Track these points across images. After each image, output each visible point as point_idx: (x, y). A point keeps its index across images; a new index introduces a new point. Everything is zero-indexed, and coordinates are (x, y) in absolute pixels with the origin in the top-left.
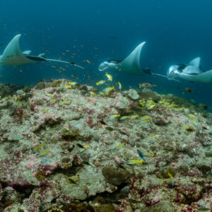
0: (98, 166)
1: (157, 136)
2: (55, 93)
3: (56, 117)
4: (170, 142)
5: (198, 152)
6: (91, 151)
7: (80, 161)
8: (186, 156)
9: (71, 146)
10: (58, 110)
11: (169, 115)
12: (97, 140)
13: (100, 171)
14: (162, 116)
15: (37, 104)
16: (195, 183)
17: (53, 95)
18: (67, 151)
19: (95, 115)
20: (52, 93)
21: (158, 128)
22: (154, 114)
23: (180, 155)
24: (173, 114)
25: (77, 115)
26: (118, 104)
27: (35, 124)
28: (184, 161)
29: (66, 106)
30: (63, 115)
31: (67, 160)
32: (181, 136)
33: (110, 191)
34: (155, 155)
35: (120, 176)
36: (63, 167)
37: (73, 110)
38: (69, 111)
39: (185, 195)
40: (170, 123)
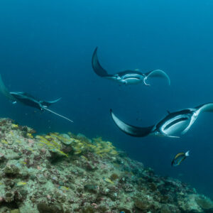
0: (34, 202)
1: (84, 180)
6: (28, 189)
8: (109, 199)
9: (13, 183)
10: (3, 149)
11: (96, 162)
13: (36, 206)
14: (89, 162)
21: (85, 172)
24: (100, 161)
31: (10, 195)
36: (7, 201)
38: (11, 150)
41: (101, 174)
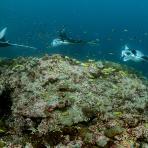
2: (54, 63)
3: (55, 78)
4: (121, 94)
5: (137, 100)
7: (69, 103)
12: (79, 92)
15: (44, 70)
16: (134, 117)
17: (53, 64)
18: (61, 98)
19: (78, 76)
20: (52, 63)
22: (112, 77)
23: (127, 101)
25: (67, 76)
26: (91, 71)
27: (43, 81)
28: (128, 105)
29: (61, 71)
30: (59, 76)
32: (127, 91)
33: (86, 121)
34: (112, 101)
35: (92, 112)
37: (65, 74)
39: (128, 124)
40: (121, 82)
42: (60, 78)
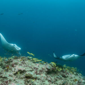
1: (62, 81)
3: (23, 70)
4: (67, 83)
9: (29, 81)
10: (24, 67)
11: (68, 74)
12: (39, 79)
14: (65, 74)
15: (15, 64)
17: (21, 62)
18: (27, 82)
19: (39, 70)
21: (63, 78)
22: (61, 73)
26: (48, 67)
27: (14, 71)
29: (27, 66)
30: (26, 69)
32: (72, 82)
37: (30, 68)
38: (28, 68)
40: (68, 77)
41: (70, 79)
42: (26, 70)
